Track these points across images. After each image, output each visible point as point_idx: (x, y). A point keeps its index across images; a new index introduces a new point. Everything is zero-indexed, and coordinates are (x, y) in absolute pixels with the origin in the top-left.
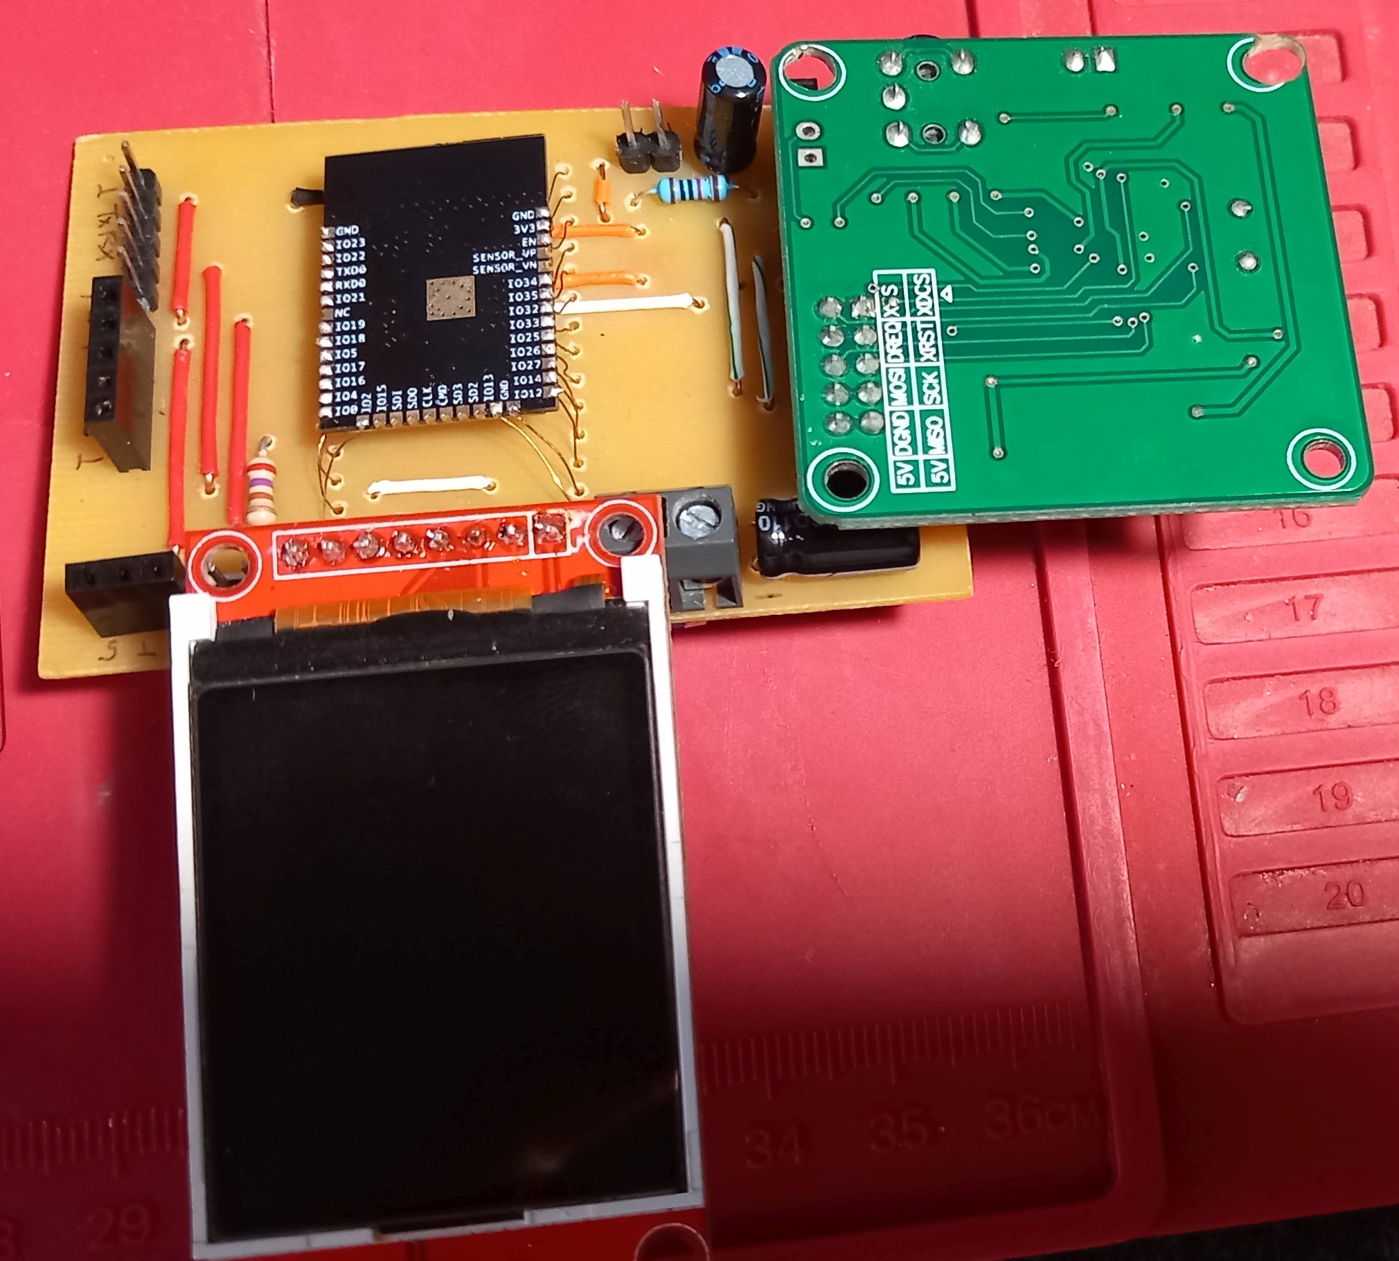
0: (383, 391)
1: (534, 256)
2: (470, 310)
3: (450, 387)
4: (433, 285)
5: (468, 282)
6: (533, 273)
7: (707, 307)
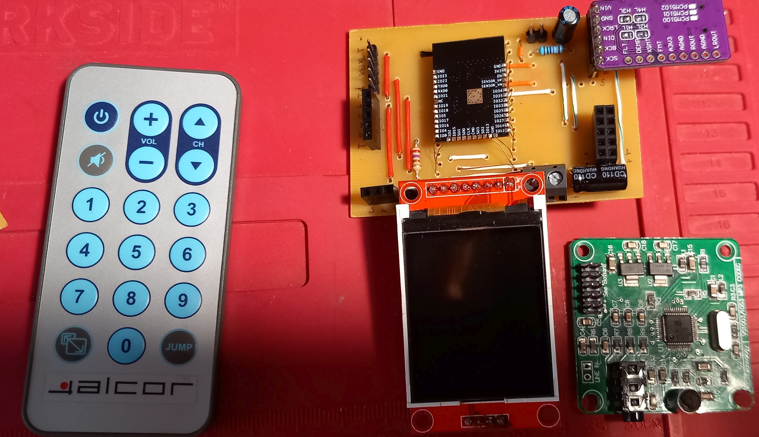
0: (454, 129)
1: (501, 81)
2: (481, 101)
3: (475, 128)
4: (469, 91)
5: (480, 90)
6: (501, 87)
7: (555, 93)
